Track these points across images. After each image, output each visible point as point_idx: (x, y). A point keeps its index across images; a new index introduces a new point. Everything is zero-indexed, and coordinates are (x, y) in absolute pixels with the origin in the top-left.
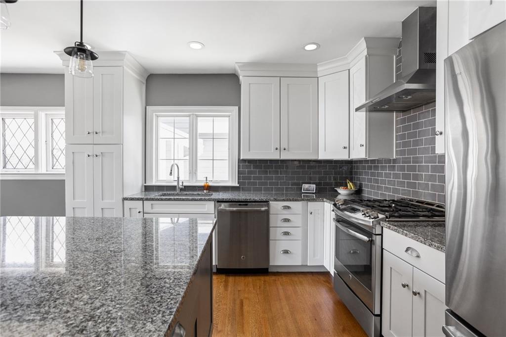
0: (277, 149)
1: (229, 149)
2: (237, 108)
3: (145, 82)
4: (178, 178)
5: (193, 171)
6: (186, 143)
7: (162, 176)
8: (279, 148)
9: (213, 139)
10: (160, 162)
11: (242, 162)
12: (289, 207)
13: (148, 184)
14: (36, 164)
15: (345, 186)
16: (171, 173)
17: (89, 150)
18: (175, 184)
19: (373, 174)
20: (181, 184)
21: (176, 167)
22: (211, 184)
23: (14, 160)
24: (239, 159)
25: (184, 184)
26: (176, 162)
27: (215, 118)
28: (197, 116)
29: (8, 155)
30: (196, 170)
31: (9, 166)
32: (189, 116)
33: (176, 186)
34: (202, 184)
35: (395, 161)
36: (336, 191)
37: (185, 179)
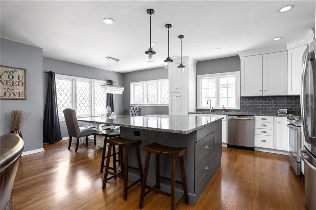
0: (260, 91)
1: (235, 92)
2: (239, 72)
3: (196, 65)
4: (211, 105)
5: (217, 103)
6: (214, 90)
7: (204, 105)
8: (261, 90)
10: (203, 99)
11: (242, 98)
12: (265, 119)
13: (198, 108)
14: (157, 101)
16: (207, 103)
17: (176, 94)
18: (209, 108)
20: (212, 108)
21: (210, 100)
22: (226, 108)
23: (150, 99)
24: (240, 97)
25: (213, 108)
26: (210, 99)
27: (228, 78)
28: (219, 78)
29: (148, 98)
30: (219, 102)
31: (149, 101)
32: (215, 78)
33: (209, 109)
34: (222, 109)
37: (214, 106)
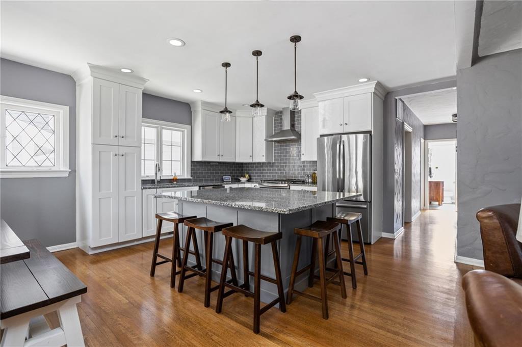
0: (218, 155)
2: (190, 126)
9: (172, 146)
15: (244, 176)
17: (116, 150)
19: (260, 170)
24: (191, 161)
27: (173, 132)
28: (162, 129)
30: (162, 168)
32: (157, 128)
35: (273, 163)
36: (239, 179)
